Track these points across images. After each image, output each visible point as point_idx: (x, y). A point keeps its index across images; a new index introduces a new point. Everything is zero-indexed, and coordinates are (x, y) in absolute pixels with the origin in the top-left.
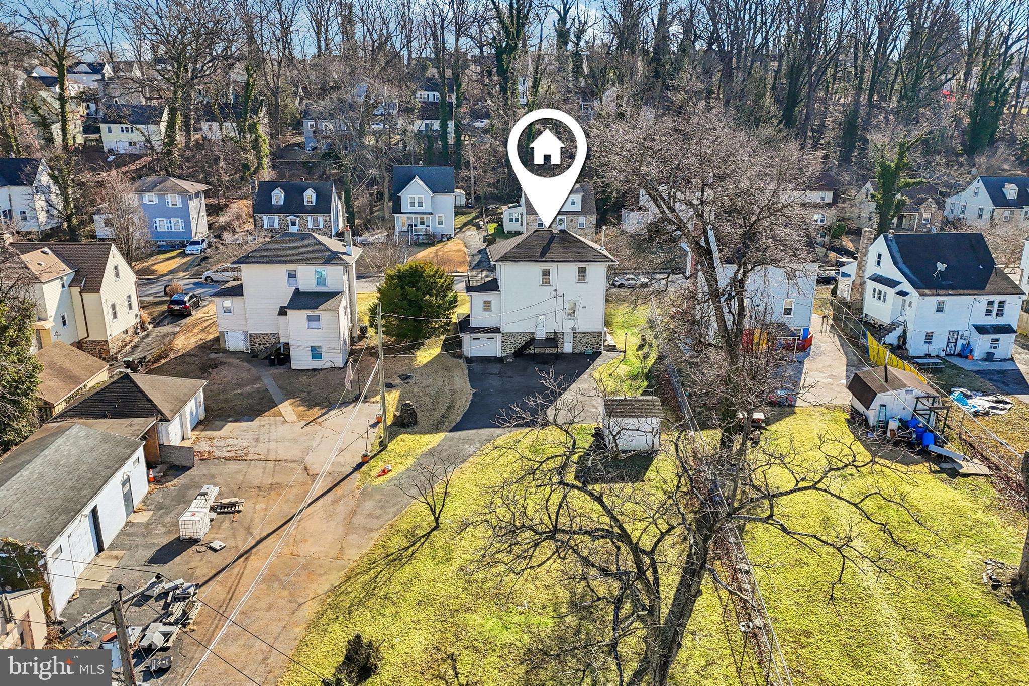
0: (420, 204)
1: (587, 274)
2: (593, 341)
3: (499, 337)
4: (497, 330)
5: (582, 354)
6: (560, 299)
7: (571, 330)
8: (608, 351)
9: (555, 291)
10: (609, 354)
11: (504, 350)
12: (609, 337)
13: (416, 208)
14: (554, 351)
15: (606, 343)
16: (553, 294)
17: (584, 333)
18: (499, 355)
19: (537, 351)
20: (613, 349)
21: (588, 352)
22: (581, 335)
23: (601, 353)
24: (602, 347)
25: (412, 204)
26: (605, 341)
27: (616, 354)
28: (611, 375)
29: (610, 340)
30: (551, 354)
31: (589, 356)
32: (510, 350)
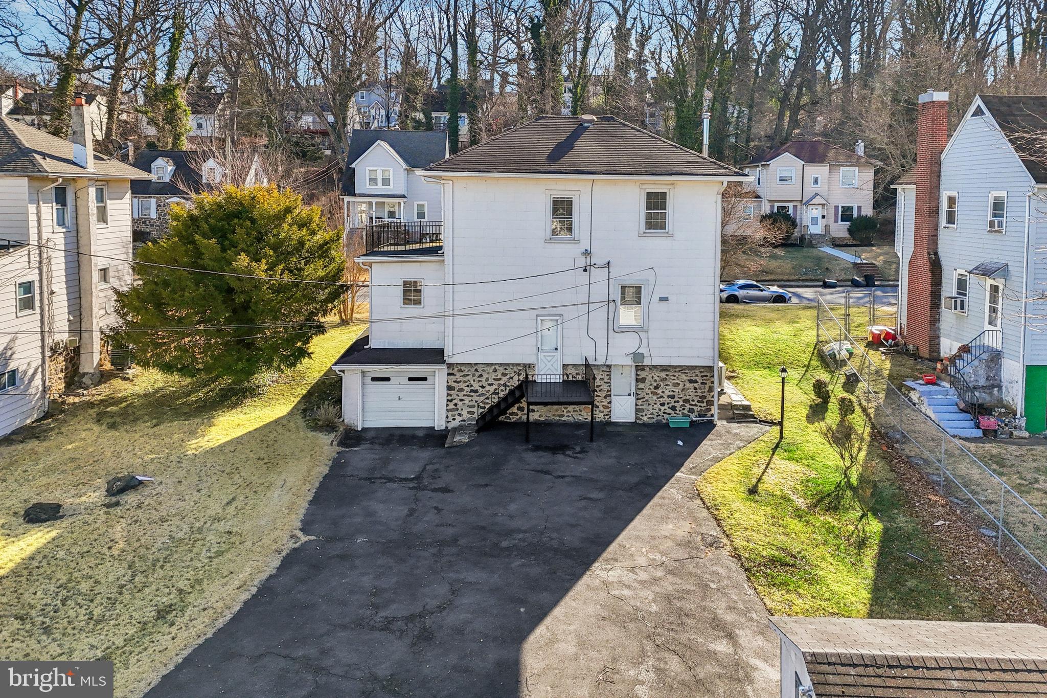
0: (386, 182)
1: (669, 211)
2: (691, 394)
3: (439, 376)
4: (435, 356)
5: (660, 428)
6: (599, 275)
7: (629, 361)
8: (731, 420)
9: (587, 253)
10: (735, 427)
11: (452, 407)
12: (728, 386)
13: (380, 188)
14: (582, 415)
15: (724, 400)
16: (582, 262)
17: (664, 368)
18: (439, 423)
19: (536, 416)
20: (742, 414)
21: (679, 420)
22: (657, 375)
23: (710, 425)
24: (715, 410)
25: (373, 181)
26: (721, 393)
27: (754, 429)
28: (753, 491)
29: (733, 394)
30: (578, 425)
31: (679, 432)
32: (469, 413)
